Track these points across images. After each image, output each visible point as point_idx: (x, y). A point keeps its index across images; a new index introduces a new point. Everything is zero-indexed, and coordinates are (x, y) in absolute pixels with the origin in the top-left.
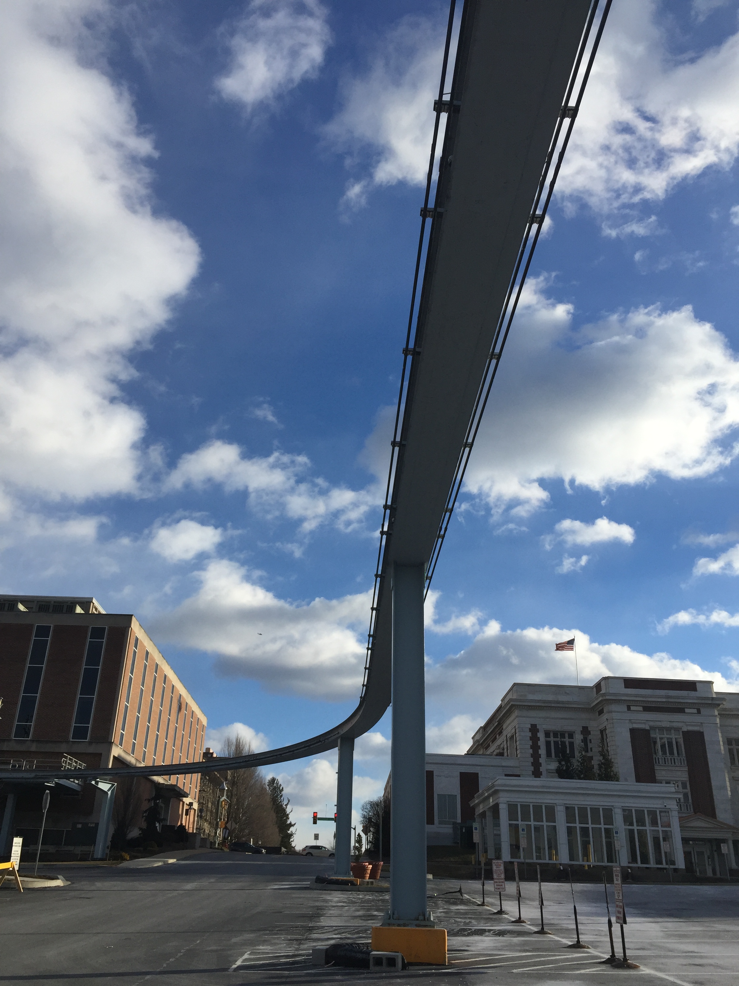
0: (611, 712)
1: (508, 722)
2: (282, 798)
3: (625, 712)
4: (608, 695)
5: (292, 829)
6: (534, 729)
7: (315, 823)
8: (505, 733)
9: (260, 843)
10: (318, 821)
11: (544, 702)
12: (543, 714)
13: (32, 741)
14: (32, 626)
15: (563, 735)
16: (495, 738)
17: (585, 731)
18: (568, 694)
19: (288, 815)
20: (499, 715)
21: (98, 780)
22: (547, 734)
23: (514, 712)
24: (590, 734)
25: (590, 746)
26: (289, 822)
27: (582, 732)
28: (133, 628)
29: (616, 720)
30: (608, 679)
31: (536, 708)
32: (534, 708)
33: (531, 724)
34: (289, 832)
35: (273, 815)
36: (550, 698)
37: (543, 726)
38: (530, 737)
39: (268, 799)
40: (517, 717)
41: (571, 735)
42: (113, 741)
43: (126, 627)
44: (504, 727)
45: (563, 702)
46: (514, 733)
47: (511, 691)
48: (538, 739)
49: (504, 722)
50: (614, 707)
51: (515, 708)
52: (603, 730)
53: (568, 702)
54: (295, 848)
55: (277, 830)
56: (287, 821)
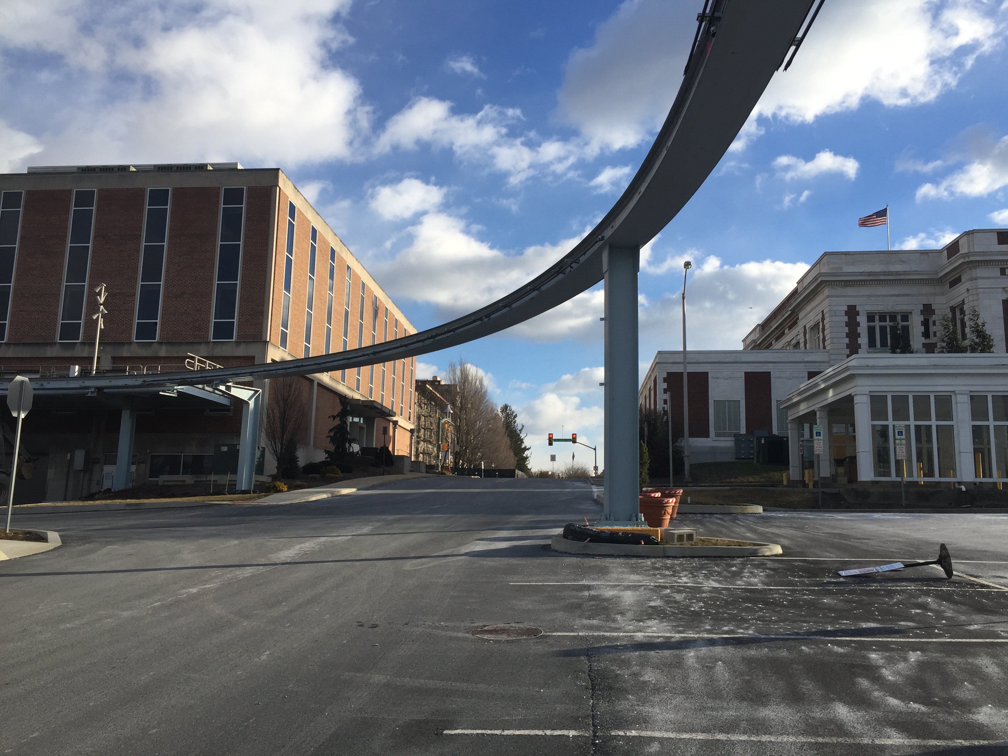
0: (976, 279)
1: (809, 308)
2: (516, 424)
3: (997, 278)
4: (973, 255)
5: (527, 453)
6: (852, 312)
7: (551, 444)
8: (801, 324)
9: (493, 466)
10: (554, 443)
11: (870, 274)
12: (865, 291)
13: (160, 343)
14: (143, 191)
15: (893, 317)
16: (783, 334)
17: (928, 310)
18: (904, 262)
19: (522, 439)
20: (795, 301)
21: (230, 384)
22: (871, 318)
23: (823, 292)
24: (935, 314)
25: (932, 329)
26: (523, 447)
27: (922, 312)
28: (281, 188)
29: (981, 290)
30: (973, 233)
31: (856, 283)
32: (853, 283)
33: (848, 306)
34: (524, 455)
35: (507, 440)
36: (877, 268)
37: (864, 307)
38: (846, 322)
39: (500, 424)
40: (828, 297)
41: (905, 317)
42: (268, 340)
43: (272, 186)
44: (801, 315)
45: (898, 273)
46: (820, 320)
47: (818, 265)
48: (858, 324)
49: (800, 310)
50: (980, 272)
51: (825, 286)
52: (955, 307)
53: (905, 273)
54: (531, 470)
55: (512, 454)
56: (522, 445)
